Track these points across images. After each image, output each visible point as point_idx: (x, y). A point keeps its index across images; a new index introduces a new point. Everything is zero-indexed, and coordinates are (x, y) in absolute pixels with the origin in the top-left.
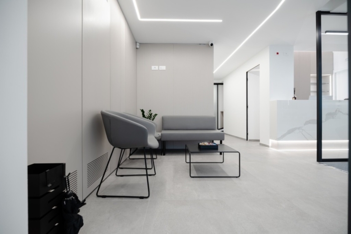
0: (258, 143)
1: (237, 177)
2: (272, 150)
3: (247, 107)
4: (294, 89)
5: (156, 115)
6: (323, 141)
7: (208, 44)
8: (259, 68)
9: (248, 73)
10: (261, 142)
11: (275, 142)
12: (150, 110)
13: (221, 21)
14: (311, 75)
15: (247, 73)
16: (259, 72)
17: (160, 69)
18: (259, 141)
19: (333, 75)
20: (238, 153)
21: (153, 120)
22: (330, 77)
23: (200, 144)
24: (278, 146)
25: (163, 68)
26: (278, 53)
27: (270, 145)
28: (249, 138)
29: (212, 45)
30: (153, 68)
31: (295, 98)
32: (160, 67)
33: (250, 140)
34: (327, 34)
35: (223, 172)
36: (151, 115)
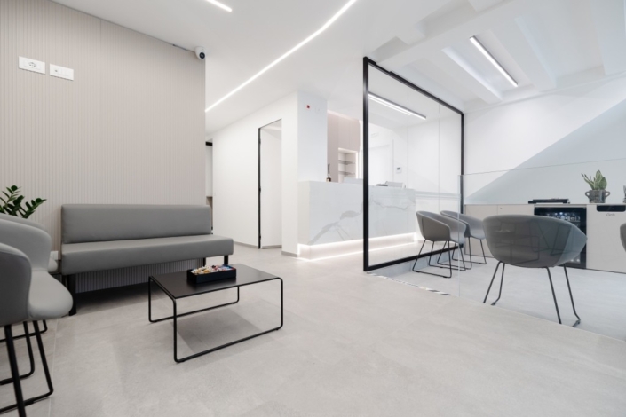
0: (278, 252)
1: (277, 329)
2: (302, 261)
3: (260, 190)
4: (329, 166)
5: (39, 201)
6: (370, 239)
7: (194, 53)
8: (280, 126)
9: (261, 131)
10: (284, 249)
11: (306, 247)
12: (14, 188)
13: (229, 9)
14: (340, 149)
15: (259, 129)
16: (280, 132)
18: (280, 247)
20: (279, 281)
21: (26, 216)
22: (357, 155)
23: (195, 271)
24: (309, 254)
25: (68, 73)
26: (308, 107)
27: (299, 253)
28: (262, 245)
29: (202, 56)
31: (330, 180)
32: (53, 67)
33: (265, 248)
35: (247, 324)
36: (18, 201)
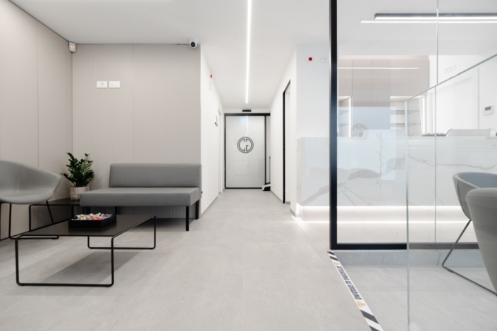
7: (186, 45)
9: (285, 95)
10: (291, 206)
14: (392, 97)
17: (110, 86)
19: (428, 97)
22: (423, 99)
24: (304, 216)
25: (116, 84)
26: (310, 59)
27: (297, 212)
28: (286, 200)
29: (193, 45)
30: (99, 84)
32: (111, 83)
34: (377, 18)
